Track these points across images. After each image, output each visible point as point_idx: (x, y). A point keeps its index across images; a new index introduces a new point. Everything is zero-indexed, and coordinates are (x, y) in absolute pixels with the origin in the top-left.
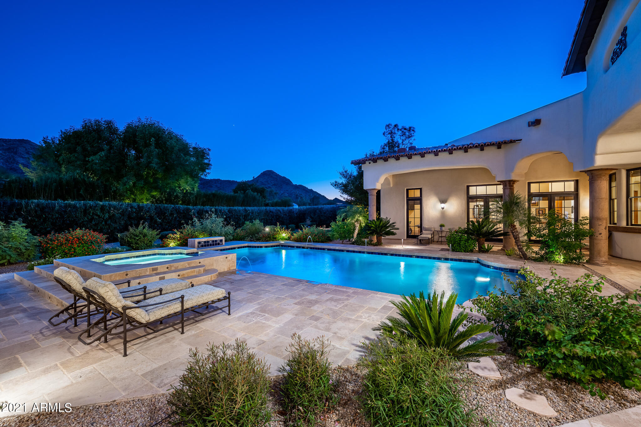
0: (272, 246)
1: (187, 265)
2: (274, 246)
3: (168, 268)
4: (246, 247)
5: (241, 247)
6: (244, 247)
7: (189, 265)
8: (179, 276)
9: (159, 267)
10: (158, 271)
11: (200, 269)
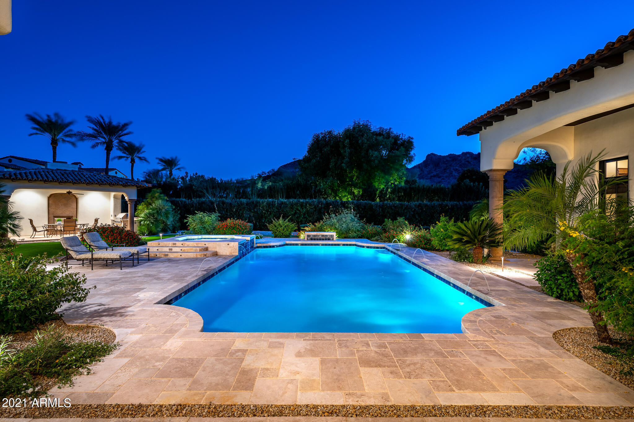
0: (374, 248)
1: (195, 244)
2: (377, 248)
3: (182, 244)
4: (353, 245)
5: (347, 245)
6: (350, 245)
7: (197, 244)
8: (181, 250)
9: (177, 243)
10: (176, 245)
11: (197, 248)
